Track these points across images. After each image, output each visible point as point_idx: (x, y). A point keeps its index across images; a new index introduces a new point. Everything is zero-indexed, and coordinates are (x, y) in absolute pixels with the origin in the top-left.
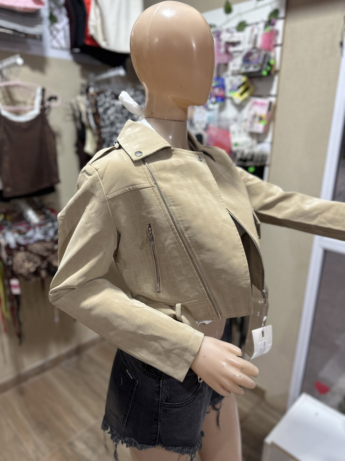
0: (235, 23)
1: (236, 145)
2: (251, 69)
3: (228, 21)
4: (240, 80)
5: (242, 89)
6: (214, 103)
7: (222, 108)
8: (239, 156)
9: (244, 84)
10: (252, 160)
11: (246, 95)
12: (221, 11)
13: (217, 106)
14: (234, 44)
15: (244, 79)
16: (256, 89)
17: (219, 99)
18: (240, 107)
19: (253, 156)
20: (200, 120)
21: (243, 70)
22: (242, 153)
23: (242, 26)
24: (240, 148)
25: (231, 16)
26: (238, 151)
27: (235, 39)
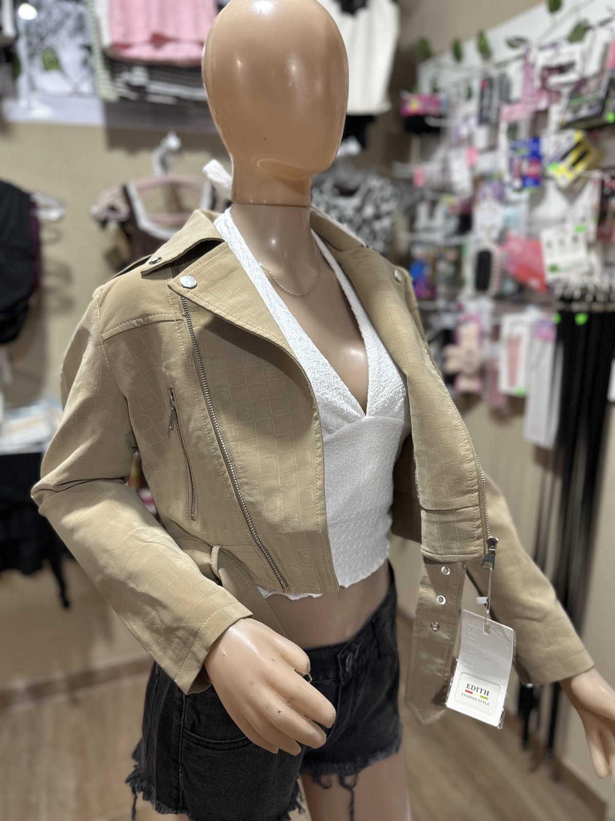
0: (566, 28)
1: (554, 268)
2: (584, 112)
3: (554, 26)
4: (569, 138)
5: (572, 158)
6: (519, 190)
7: (536, 201)
8: (558, 292)
9: (578, 145)
10: (582, 298)
11: (580, 168)
12: (542, 10)
13: (525, 195)
14: (562, 69)
15: (576, 136)
16: (603, 154)
17: (529, 182)
18: (571, 192)
19: (584, 290)
20: (488, 223)
21: (569, 117)
22: (566, 287)
23: (579, 32)
24: (562, 275)
25: (559, 15)
26: (558, 281)
27: (562, 60)
